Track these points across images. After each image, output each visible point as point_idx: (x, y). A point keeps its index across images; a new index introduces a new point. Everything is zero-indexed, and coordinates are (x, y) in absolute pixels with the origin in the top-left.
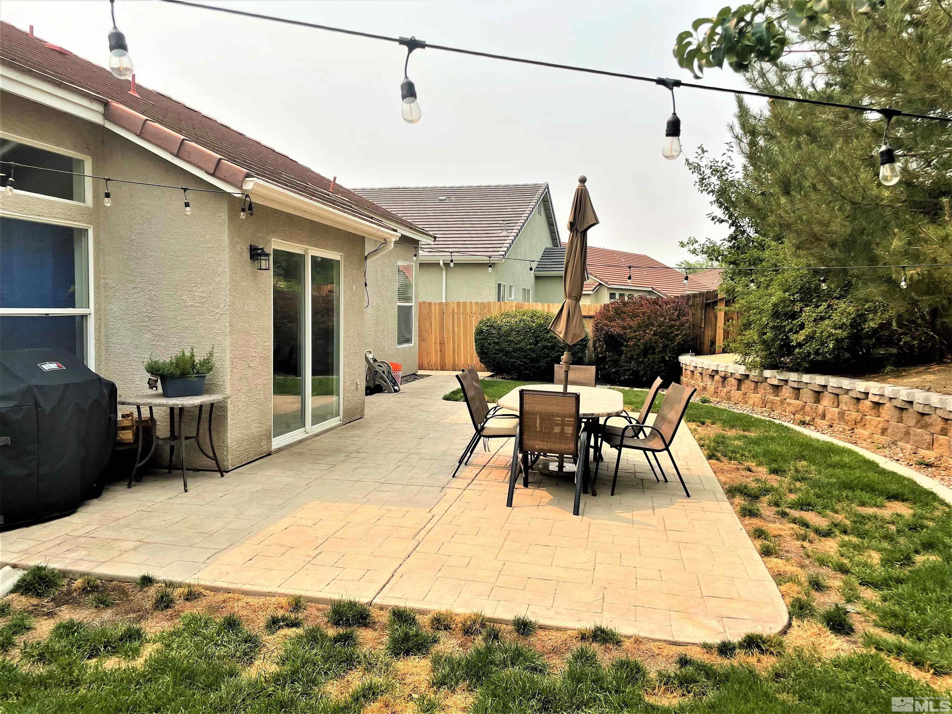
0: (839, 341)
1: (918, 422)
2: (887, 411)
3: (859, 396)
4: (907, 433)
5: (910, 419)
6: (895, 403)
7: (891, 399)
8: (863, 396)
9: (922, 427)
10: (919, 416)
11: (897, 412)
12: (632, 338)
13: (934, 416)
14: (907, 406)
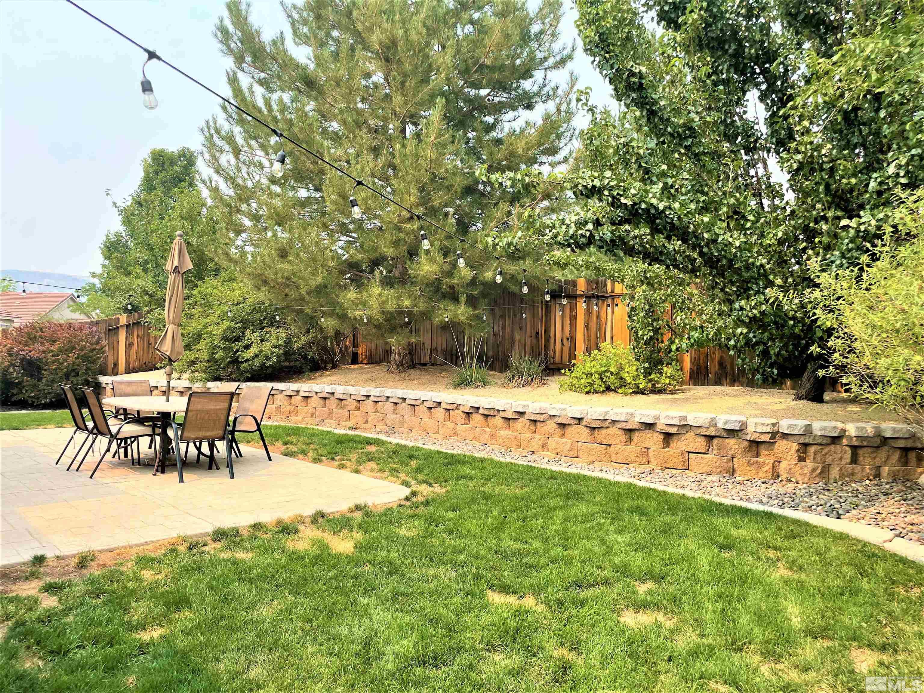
0: (278, 356)
1: (338, 405)
2: (315, 401)
3: (292, 394)
4: (330, 414)
5: (332, 403)
6: (320, 395)
7: (317, 393)
8: (295, 393)
9: (341, 408)
10: (338, 402)
11: (321, 401)
12: (53, 362)
13: (350, 400)
14: (329, 396)
